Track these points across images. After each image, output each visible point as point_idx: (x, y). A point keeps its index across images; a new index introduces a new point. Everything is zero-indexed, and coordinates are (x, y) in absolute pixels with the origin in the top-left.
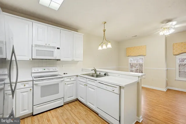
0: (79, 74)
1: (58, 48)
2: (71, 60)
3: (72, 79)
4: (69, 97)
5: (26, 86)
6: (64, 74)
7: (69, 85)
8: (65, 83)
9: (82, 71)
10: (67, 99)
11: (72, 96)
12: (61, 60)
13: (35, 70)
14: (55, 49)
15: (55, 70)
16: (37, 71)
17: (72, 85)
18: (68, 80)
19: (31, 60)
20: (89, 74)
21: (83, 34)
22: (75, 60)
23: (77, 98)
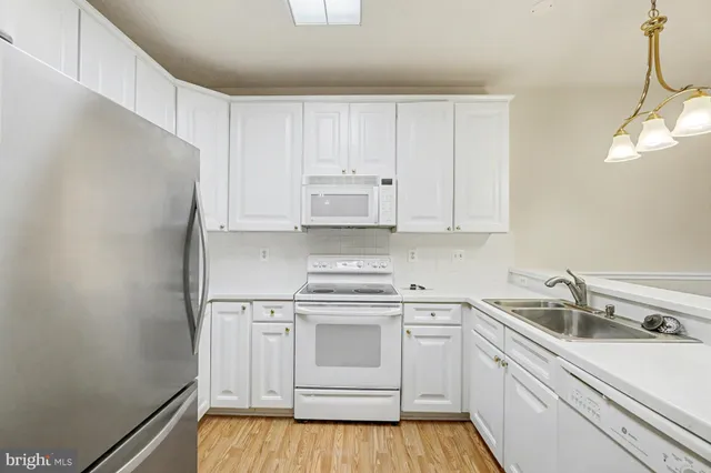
0: (477, 300)
1: (387, 182)
2: (444, 230)
3: (441, 317)
4: (424, 396)
5: (277, 315)
6: (413, 287)
7: (424, 342)
8: (406, 328)
9: (511, 281)
10: (416, 401)
11: (441, 396)
12: (399, 230)
13: (314, 264)
14: (375, 183)
15: (382, 270)
16: (323, 270)
17: (441, 343)
18: (425, 317)
19: (299, 229)
20: (538, 304)
21: (510, 97)
22: (463, 229)
23: (468, 414)
